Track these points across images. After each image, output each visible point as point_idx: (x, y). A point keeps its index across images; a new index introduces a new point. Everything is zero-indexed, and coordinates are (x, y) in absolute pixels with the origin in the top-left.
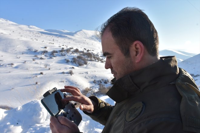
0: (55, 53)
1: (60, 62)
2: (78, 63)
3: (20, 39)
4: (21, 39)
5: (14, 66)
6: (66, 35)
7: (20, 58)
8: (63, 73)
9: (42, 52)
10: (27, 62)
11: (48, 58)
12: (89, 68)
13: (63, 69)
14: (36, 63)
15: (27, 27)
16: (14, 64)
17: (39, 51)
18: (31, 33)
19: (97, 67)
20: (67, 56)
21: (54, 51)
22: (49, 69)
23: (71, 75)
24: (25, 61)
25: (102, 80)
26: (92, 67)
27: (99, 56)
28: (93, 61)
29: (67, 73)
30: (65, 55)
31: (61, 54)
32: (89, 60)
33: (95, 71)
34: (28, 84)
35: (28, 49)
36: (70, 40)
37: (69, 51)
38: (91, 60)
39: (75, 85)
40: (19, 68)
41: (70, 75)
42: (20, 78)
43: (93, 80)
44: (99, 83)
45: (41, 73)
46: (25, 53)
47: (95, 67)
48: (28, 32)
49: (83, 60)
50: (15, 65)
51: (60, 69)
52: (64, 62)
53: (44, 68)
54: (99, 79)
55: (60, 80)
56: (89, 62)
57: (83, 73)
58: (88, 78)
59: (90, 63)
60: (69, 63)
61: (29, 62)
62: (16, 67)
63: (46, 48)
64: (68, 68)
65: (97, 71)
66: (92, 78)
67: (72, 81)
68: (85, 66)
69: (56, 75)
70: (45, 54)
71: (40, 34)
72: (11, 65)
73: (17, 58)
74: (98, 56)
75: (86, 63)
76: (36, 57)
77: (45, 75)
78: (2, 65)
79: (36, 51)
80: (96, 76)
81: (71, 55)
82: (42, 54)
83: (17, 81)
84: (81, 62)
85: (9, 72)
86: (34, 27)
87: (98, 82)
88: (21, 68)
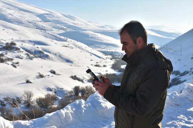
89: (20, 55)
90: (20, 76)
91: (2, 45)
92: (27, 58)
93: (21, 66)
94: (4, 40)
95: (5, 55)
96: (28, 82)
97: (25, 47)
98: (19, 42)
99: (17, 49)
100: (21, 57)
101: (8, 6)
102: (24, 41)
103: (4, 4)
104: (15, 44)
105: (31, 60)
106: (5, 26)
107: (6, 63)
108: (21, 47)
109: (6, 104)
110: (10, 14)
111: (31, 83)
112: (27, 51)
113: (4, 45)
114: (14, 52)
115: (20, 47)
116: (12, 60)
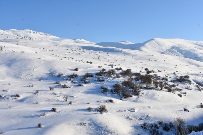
0: (88, 78)
1: (92, 91)
2: (122, 93)
3: (42, 59)
4: (44, 59)
5: (19, 98)
6: (121, 49)
7: (33, 86)
8: (89, 109)
9: (69, 76)
10: (39, 93)
11: (74, 86)
12: (140, 102)
13: (92, 103)
14: (53, 94)
15: (73, 41)
16: (20, 95)
17: (64, 75)
18: (69, 49)
19: (157, 100)
20: (107, 81)
21: (88, 74)
22: (70, 103)
23: (102, 114)
24: (38, 91)
25: (160, 123)
26: (147, 101)
27: (169, 80)
28: (152, 88)
29: (97, 110)
30: (103, 81)
31: (98, 78)
32: (145, 88)
33: (150, 107)
34: (27, 127)
35: (49, 73)
36: (127, 56)
37: (113, 74)
38: (147, 88)
39: (105, 131)
40: (25, 102)
41: (99, 113)
42: (20, 117)
43: (141, 123)
44: (153, 128)
45: (54, 110)
46: (43, 79)
47: (154, 99)
48: (64, 48)
49: (132, 88)
50: (22, 97)
51: (88, 103)
52: (99, 91)
53: (63, 101)
54: (153, 122)
55: (79, 122)
56: (142, 91)
57: (125, 111)
58: (133, 119)
59: (145, 93)
60: (107, 93)
61: (42, 92)
62: (22, 101)
63: (76, 70)
64: (102, 102)
65: (154, 108)
66: (140, 119)
67: (100, 124)
68: (134, 97)
69: (76, 112)
70: (72, 80)
71: (82, 50)
72: (15, 97)
73: (30, 86)
74: (167, 80)
75: (136, 93)
76: (58, 84)
77: (59, 112)
78: (3, 96)
79: (60, 76)
80: (149, 115)
81: (114, 80)
82: (67, 80)
83: (14, 121)
84: (129, 91)
85: (9, 107)
86: (82, 40)
87: (151, 126)
88: (27, 101)
89: (190, 87)
90: (181, 104)
91: (176, 78)
92: (195, 90)
93: (188, 96)
94: (180, 74)
95: (176, 86)
96: (185, 110)
97: (197, 80)
98: (193, 75)
99: (189, 81)
100: (190, 88)
101: (200, 47)
102: (198, 75)
103: (196, 45)
104: (188, 77)
105: (199, 91)
106: (191, 63)
107: (173, 93)
108: (193, 80)
109: (159, 127)
110: (201, 53)
111: (188, 111)
112: (198, 83)
113: (178, 78)
114: (185, 84)
115: (191, 80)
116: (181, 90)
